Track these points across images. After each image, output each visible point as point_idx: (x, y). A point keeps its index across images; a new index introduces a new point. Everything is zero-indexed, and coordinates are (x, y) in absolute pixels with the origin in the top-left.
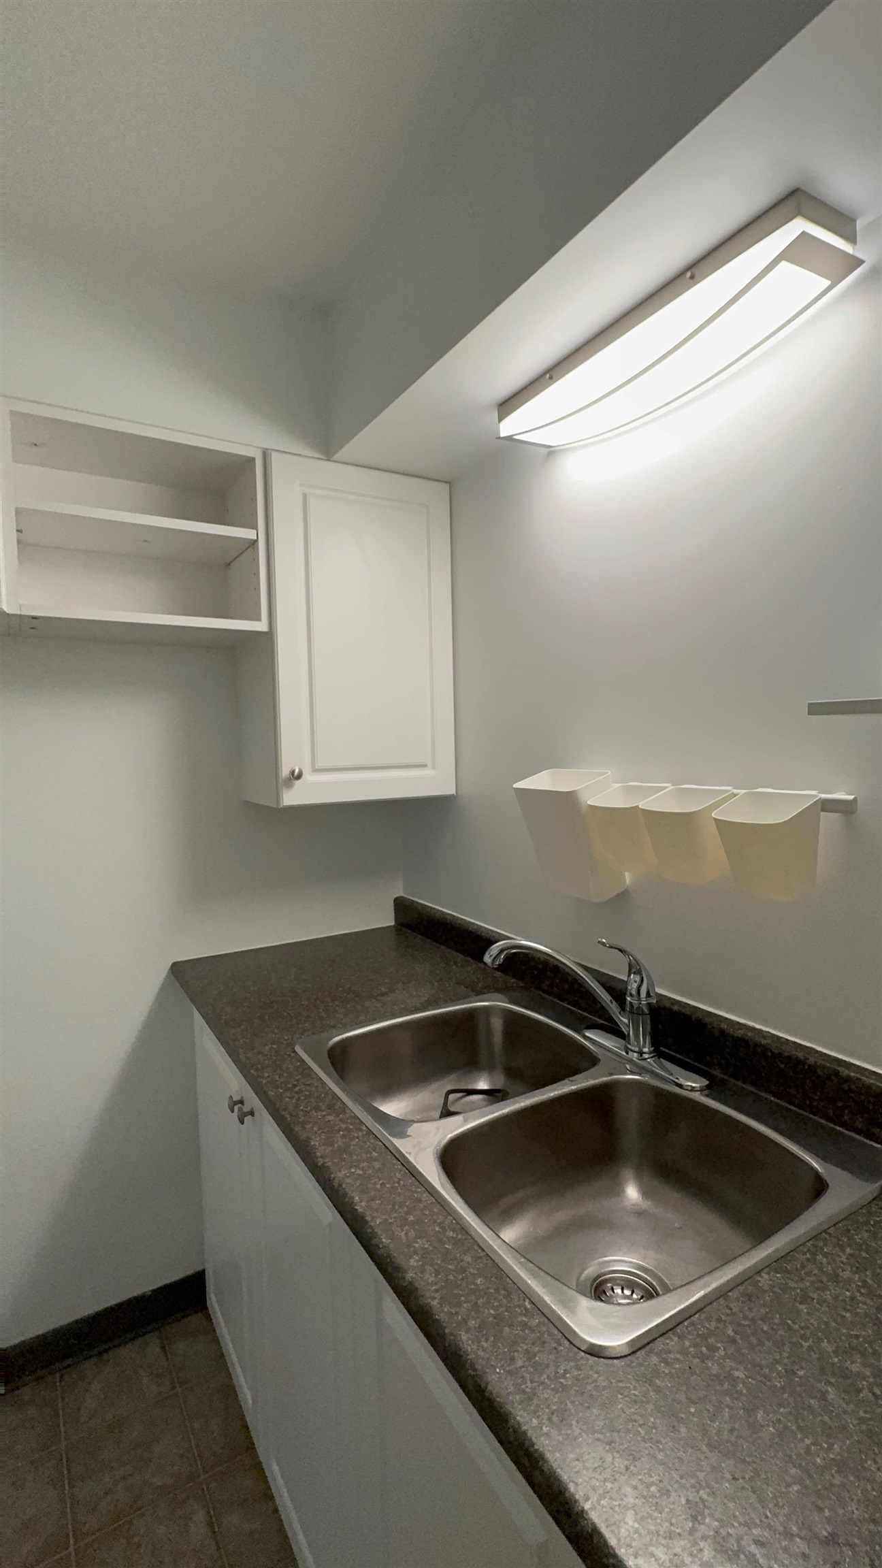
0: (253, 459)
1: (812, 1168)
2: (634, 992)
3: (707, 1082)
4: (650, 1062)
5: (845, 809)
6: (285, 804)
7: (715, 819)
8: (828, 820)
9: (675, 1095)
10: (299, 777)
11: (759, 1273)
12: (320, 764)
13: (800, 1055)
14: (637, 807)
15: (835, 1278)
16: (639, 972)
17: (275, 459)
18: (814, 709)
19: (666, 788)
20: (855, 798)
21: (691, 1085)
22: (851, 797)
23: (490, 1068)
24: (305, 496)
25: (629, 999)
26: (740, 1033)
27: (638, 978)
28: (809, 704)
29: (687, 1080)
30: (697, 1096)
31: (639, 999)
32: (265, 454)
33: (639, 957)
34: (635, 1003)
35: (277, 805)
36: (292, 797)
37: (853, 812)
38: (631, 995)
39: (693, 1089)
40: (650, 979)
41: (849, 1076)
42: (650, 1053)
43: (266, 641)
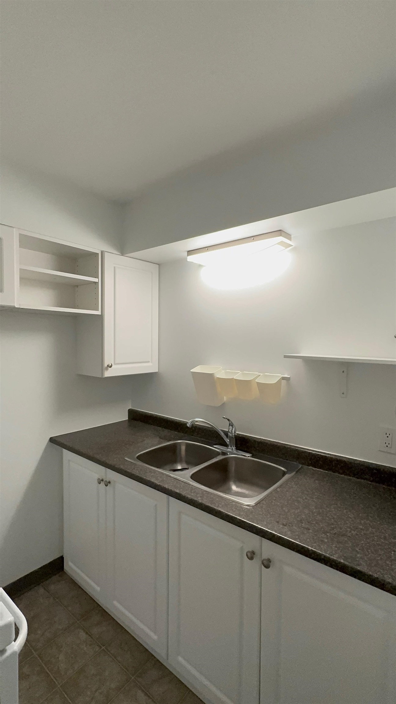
0: (98, 254)
1: (282, 470)
2: (231, 432)
3: (252, 455)
4: (235, 452)
5: (287, 379)
6: (105, 376)
7: (257, 382)
8: (284, 382)
9: (244, 459)
10: (111, 367)
11: (277, 488)
12: (117, 362)
13: (276, 444)
14: (233, 378)
15: (292, 487)
16: (232, 426)
17: (106, 255)
18: (285, 357)
19: (239, 372)
20: (290, 377)
21: (248, 456)
22: (289, 376)
23: (181, 462)
24: (115, 268)
25: (229, 434)
26: (260, 440)
27: (232, 427)
28: (284, 355)
29: (246, 454)
30: (249, 458)
31: (232, 434)
32: (102, 252)
33: (233, 422)
34: (231, 435)
35: (102, 376)
36: (108, 374)
37: (289, 380)
38: (230, 433)
39: (249, 456)
40: (235, 426)
41: (288, 447)
42: (235, 449)
43: (100, 318)
